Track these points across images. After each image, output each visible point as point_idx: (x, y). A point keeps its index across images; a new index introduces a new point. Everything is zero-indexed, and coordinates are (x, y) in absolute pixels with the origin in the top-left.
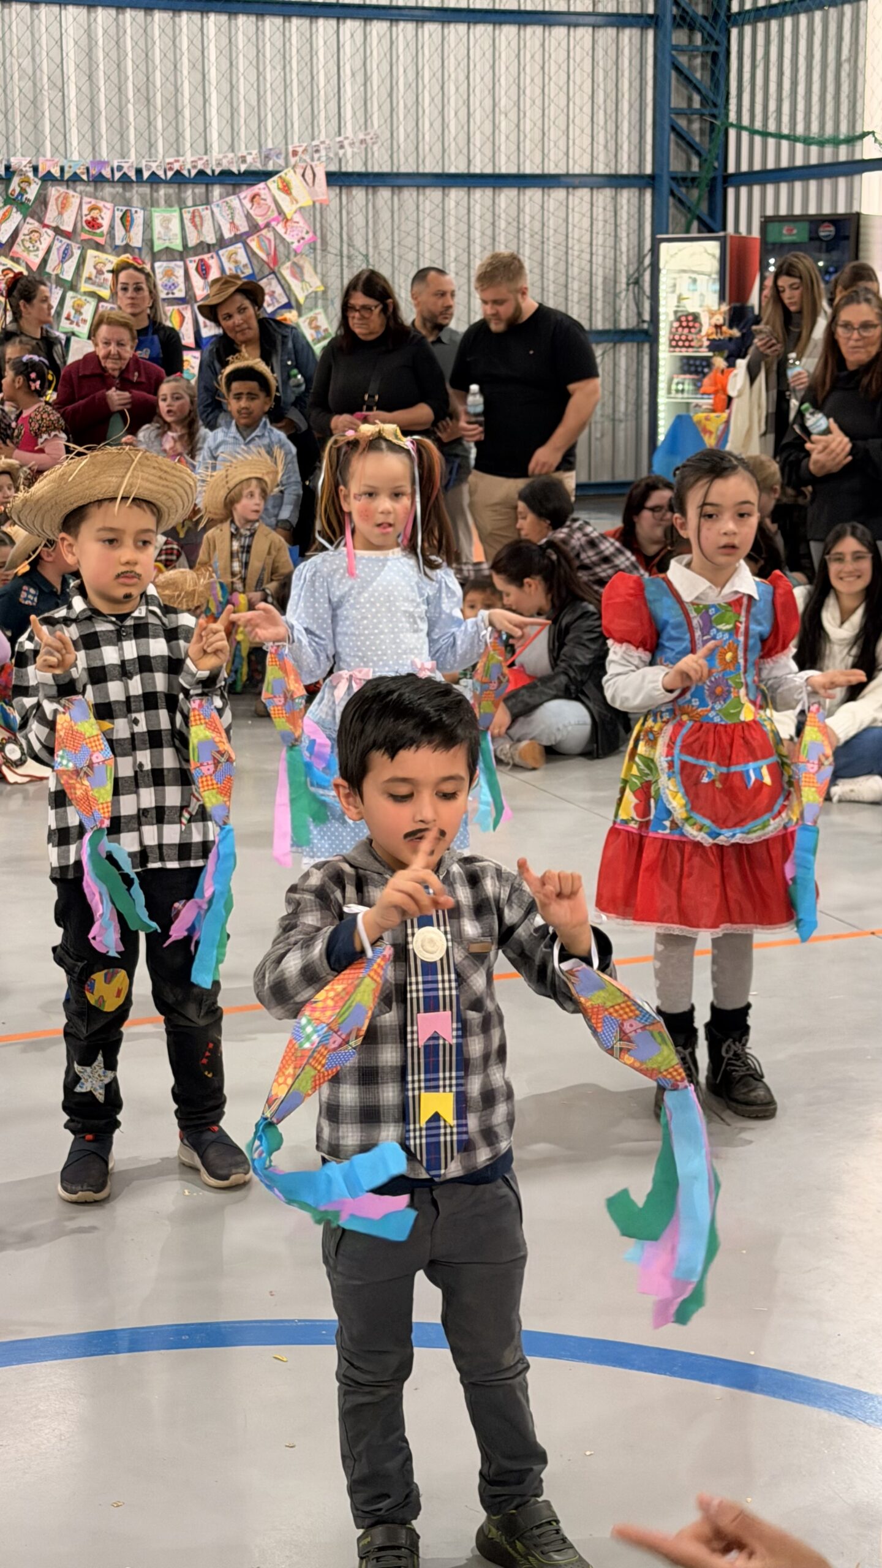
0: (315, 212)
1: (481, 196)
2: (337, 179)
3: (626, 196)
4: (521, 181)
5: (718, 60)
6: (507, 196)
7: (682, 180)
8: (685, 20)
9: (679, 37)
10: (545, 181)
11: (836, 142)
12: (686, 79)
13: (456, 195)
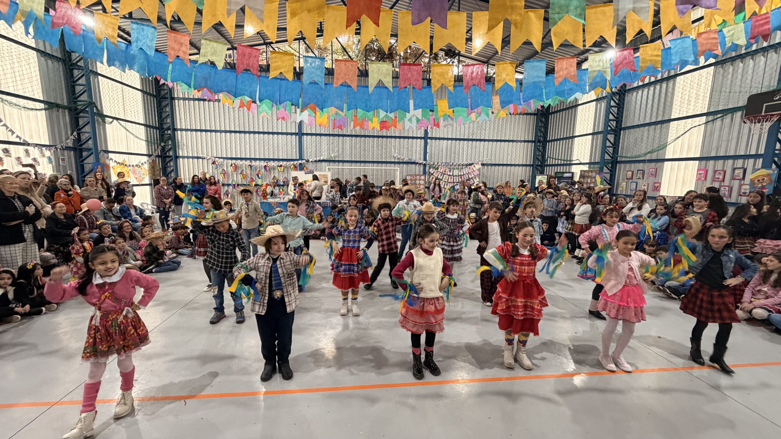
0: (479, 170)
1: (505, 167)
2: (483, 165)
3: (528, 168)
4: (511, 165)
5: (544, 148)
6: (509, 168)
7: (538, 165)
8: (539, 142)
9: (538, 144)
10: (515, 165)
11: (567, 161)
12: (539, 151)
13: (501, 167)
